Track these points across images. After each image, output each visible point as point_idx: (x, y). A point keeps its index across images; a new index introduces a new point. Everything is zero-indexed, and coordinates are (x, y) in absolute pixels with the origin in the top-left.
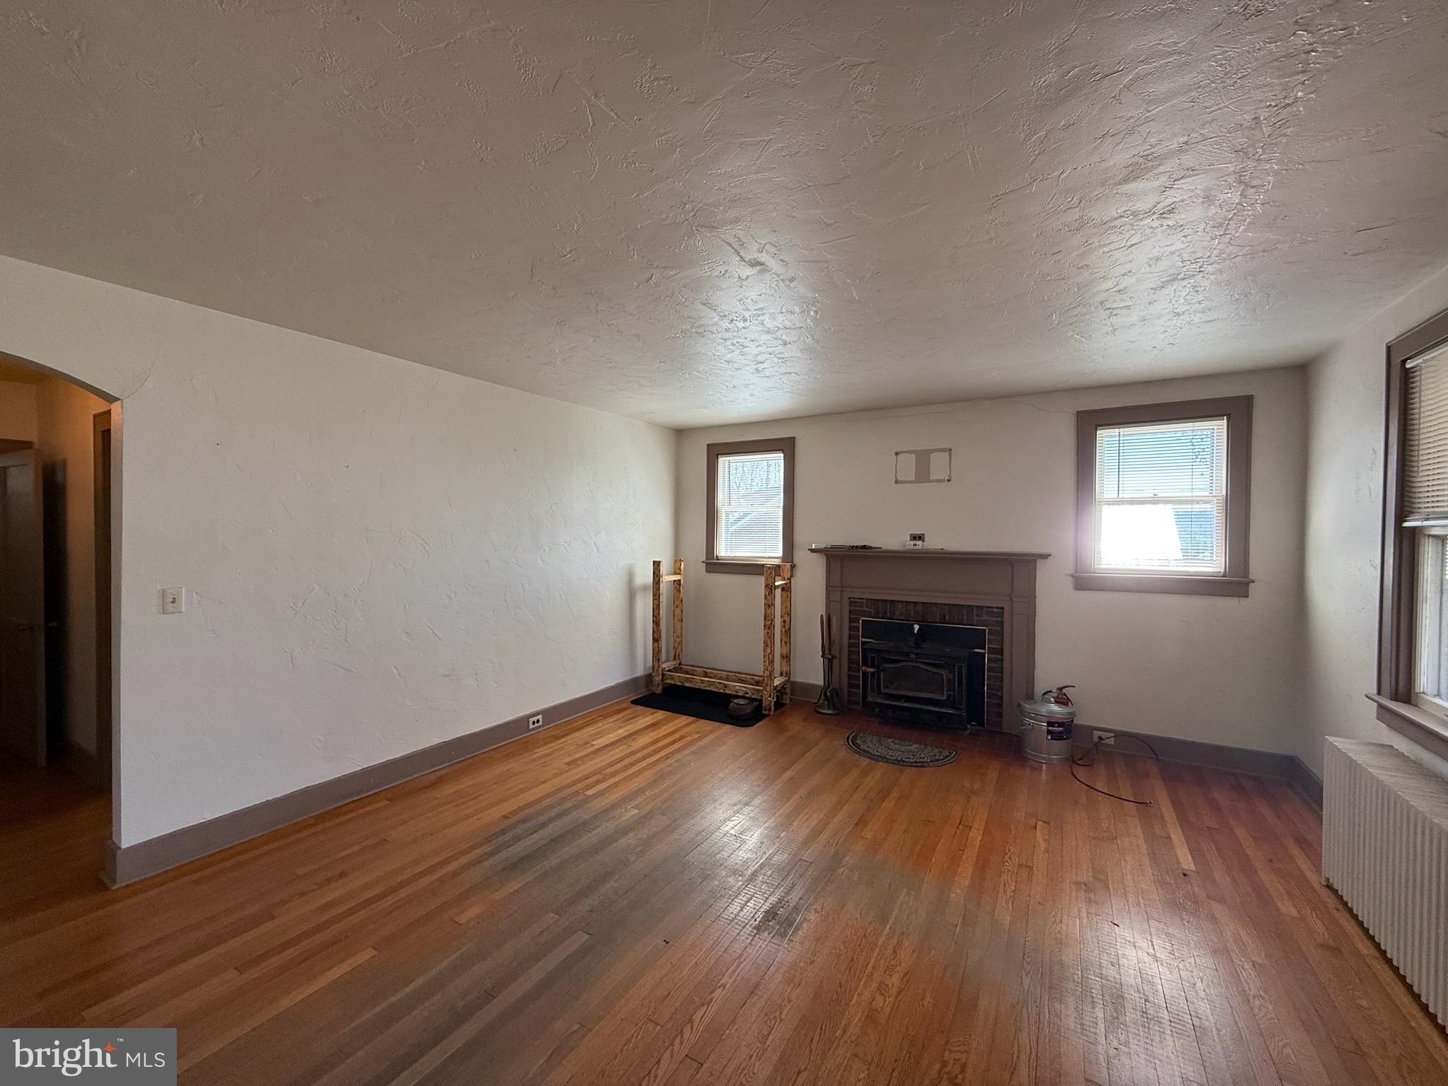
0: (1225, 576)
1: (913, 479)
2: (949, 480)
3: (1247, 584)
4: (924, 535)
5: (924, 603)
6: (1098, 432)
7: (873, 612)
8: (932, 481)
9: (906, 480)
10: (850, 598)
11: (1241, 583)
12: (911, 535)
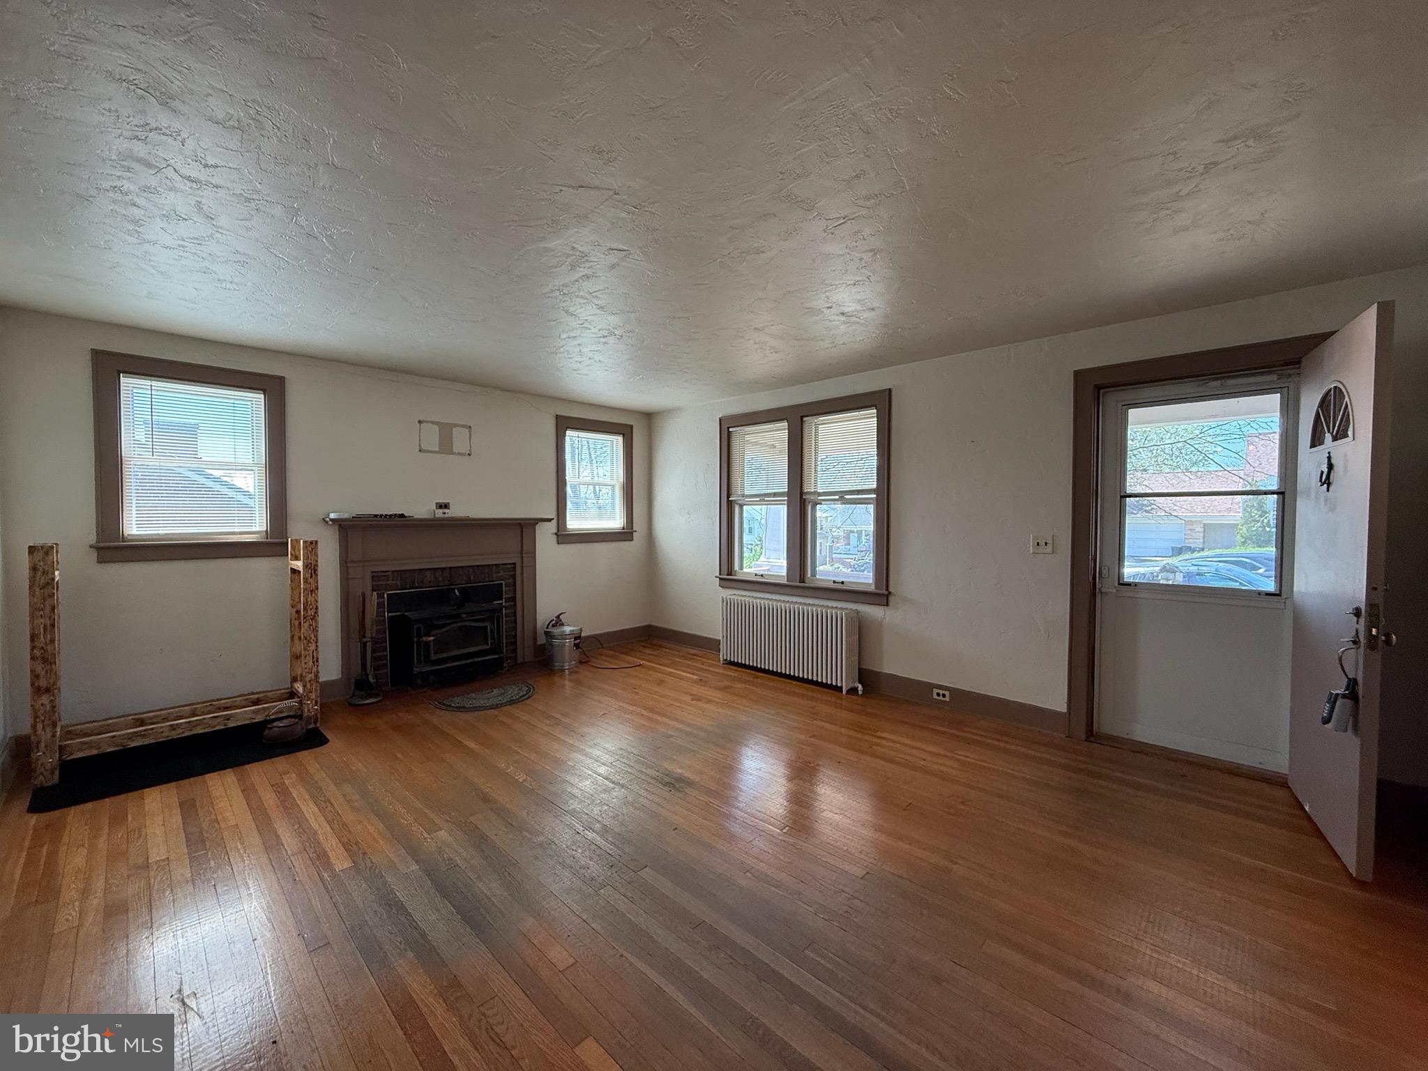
0: (624, 528)
1: (437, 449)
2: (469, 455)
3: (632, 533)
4: (449, 503)
5: (451, 568)
6: (567, 432)
7: (399, 584)
8: (455, 454)
9: (430, 449)
10: (372, 572)
11: (630, 532)
12: (437, 503)
